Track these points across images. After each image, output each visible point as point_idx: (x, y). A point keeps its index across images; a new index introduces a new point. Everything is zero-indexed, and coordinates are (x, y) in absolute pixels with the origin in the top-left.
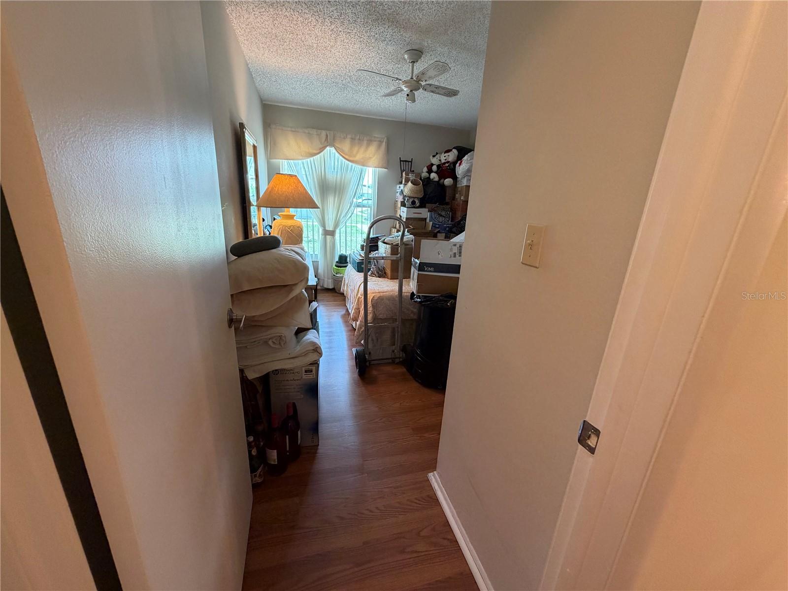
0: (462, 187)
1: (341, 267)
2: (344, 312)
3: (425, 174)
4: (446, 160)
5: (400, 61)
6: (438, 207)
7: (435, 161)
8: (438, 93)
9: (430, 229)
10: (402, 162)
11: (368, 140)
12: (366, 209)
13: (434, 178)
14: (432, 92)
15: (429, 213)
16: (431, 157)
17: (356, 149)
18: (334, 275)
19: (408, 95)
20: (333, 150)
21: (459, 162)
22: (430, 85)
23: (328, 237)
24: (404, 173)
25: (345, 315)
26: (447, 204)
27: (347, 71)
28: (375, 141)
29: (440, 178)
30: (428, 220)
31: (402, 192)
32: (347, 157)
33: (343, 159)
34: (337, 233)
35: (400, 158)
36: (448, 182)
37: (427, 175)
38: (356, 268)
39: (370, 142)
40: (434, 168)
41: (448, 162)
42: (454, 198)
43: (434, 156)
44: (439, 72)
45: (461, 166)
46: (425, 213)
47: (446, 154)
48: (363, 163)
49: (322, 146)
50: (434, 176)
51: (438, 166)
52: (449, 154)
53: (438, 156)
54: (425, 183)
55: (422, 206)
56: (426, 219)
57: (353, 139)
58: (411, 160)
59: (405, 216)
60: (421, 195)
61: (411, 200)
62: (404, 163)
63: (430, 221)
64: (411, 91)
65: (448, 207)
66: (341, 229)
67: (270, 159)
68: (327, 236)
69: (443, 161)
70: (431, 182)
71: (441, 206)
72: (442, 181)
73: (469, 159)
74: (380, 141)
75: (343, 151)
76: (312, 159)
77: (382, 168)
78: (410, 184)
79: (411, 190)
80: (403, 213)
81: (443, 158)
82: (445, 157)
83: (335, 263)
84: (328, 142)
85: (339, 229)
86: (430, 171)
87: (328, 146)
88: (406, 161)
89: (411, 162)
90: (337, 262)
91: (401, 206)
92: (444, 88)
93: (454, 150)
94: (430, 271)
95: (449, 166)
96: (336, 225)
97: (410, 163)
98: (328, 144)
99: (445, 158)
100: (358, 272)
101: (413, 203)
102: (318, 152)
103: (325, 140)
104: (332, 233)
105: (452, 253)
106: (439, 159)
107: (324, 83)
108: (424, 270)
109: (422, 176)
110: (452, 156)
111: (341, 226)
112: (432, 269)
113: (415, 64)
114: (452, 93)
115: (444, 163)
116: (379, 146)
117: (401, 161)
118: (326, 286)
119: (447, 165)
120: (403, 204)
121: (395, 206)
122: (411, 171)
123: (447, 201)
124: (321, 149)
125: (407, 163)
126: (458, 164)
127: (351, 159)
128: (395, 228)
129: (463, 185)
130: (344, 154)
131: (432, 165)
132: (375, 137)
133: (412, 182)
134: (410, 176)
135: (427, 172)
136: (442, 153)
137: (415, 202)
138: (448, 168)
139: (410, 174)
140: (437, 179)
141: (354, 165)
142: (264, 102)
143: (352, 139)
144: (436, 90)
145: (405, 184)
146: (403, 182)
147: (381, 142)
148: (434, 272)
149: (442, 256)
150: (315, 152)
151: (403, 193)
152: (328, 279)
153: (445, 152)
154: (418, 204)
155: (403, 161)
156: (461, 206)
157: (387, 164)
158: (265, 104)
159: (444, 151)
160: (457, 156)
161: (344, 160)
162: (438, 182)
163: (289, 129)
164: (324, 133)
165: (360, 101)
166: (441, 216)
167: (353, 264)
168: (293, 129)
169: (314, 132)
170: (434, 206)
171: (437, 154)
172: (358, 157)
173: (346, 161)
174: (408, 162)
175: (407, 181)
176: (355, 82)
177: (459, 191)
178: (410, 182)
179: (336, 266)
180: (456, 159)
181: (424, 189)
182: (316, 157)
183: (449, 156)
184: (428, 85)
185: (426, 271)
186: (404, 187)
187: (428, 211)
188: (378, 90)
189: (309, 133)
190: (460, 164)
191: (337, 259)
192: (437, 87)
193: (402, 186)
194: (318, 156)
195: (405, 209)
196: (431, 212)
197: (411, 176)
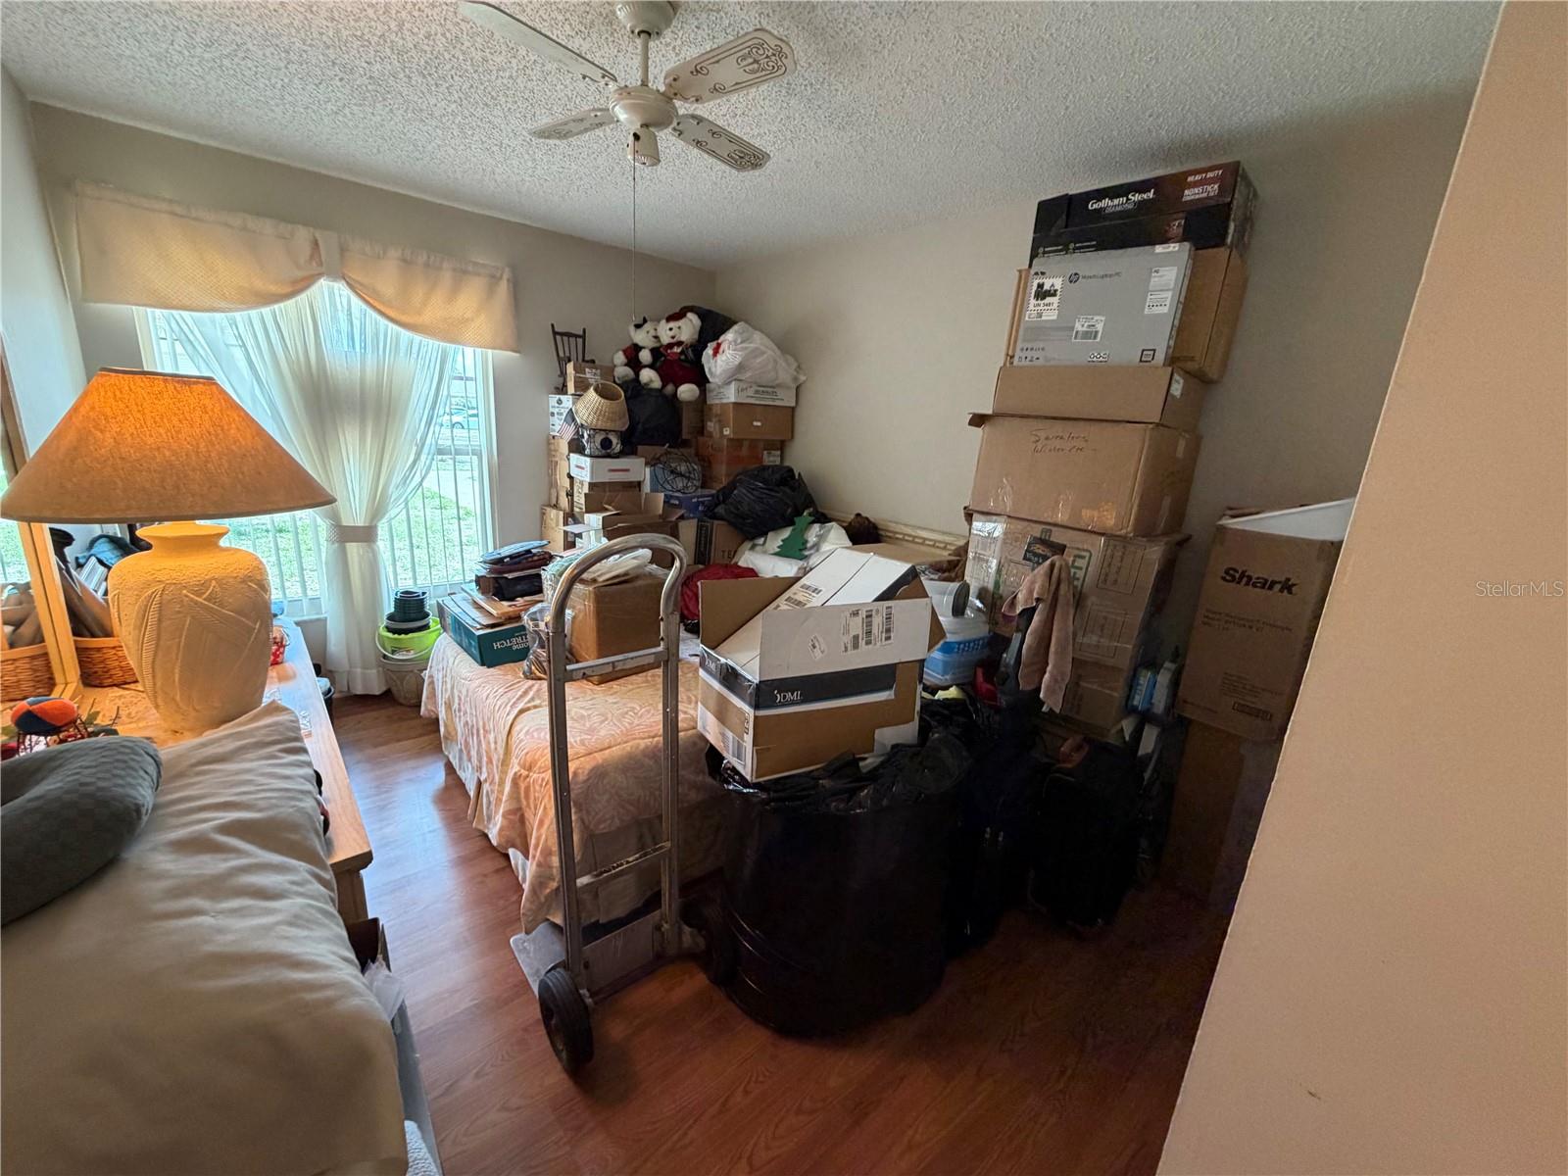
0: (723, 405)
1: (407, 632)
2: (439, 777)
3: (623, 371)
4: (673, 337)
5: (592, 22)
6: (670, 453)
7: (642, 337)
8: (712, 153)
9: (661, 512)
10: (558, 337)
11: (454, 270)
12: (467, 458)
13: (651, 381)
14: (698, 144)
15: (648, 470)
16: (632, 328)
17: (418, 294)
18: (385, 656)
19: (636, 137)
20: (341, 289)
21: (711, 346)
22: (700, 120)
23: (354, 549)
24: (570, 368)
25: (446, 788)
26: (685, 444)
27: (393, 25)
28: (479, 275)
29: (665, 381)
30: (647, 488)
31: (571, 416)
32: (392, 314)
33: (379, 318)
34: (380, 532)
35: (553, 326)
36: (687, 391)
37: (628, 372)
38: (476, 652)
39: (462, 274)
40: (645, 356)
41: (679, 343)
42: (701, 430)
43: (638, 326)
44: (753, 72)
45: (721, 358)
46: (637, 469)
47: (672, 324)
48: (449, 332)
49: (300, 274)
50: (648, 375)
51: (655, 352)
52: (680, 323)
53: (648, 326)
54: (630, 392)
55: (629, 449)
56: (639, 484)
57: (406, 262)
58: (581, 333)
59: (588, 479)
60: (623, 425)
61: (599, 438)
62: (565, 338)
63: (654, 490)
64: (645, 125)
65: (692, 451)
66: (393, 522)
67: (85, 300)
68: (348, 545)
69: (666, 340)
70: (644, 392)
71: (676, 451)
72: (670, 388)
73: (739, 341)
74: (493, 276)
75: (377, 295)
76: (266, 311)
77: (501, 349)
78: (591, 394)
79: (599, 413)
80: (582, 469)
81: (666, 332)
82: (671, 329)
83: (384, 622)
84: (321, 264)
85: (384, 520)
86: (634, 363)
87: (320, 275)
88: (569, 335)
89: (583, 337)
90: (391, 617)
91: (571, 450)
92: (732, 139)
93: (690, 315)
94: (793, 703)
95: (682, 352)
96: (377, 510)
97: (580, 341)
98: (323, 269)
99: (671, 333)
100: (483, 664)
101: (606, 444)
102: (289, 289)
103: (312, 257)
104: (366, 535)
105: (848, 639)
106: (652, 333)
107: (294, 57)
108: (773, 705)
109: (616, 374)
110: (687, 329)
111: (392, 513)
112: (797, 695)
113: (651, 44)
114: (747, 158)
115: (670, 346)
116: (491, 290)
117: (555, 333)
118: (359, 690)
119: (678, 350)
120: (576, 446)
121: (550, 450)
122: (583, 360)
123: (684, 437)
124: (295, 282)
125: (572, 340)
126: (709, 351)
127: (404, 318)
128: (556, 506)
129: (725, 401)
130: (383, 303)
131: (637, 348)
132: (475, 264)
133: (596, 390)
134: (588, 376)
135: (626, 365)
136: (659, 321)
137: (611, 442)
138: (683, 357)
139: (587, 370)
140: (657, 384)
141: (417, 338)
142: (31, 98)
143: (404, 260)
144: (710, 139)
145: (578, 396)
146: (571, 388)
147: (494, 279)
148: (804, 701)
149: (822, 652)
150: (273, 288)
151: (574, 419)
152: (364, 668)
153: (669, 319)
154: (617, 446)
155: (562, 334)
156: (725, 453)
157: (519, 341)
158: (34, 104)
159: (667, 315)
160: (698, 329)
161: (383, 321)
162: (660, 391)
163: (164, 206)
164: (302, 235)
165: (430, 148)
166: (681, 475)
167: (455, 632)
168: (178, 210)
169: (267, 227)
170: (658, 450)
171: (645, 321)
172: (427, 317)
173: (391, 325)
174: (576, 336)
175: (582, 387)
176: (416, 79)
177: (717, 415)
178: (592, 389)
179: (389, 629)
180: (696, 336)
181: (630, 410)
182: (282, 305)
183: (679, 328)
184: (694, 117)
185: (783, 705)
186: (574, 403)
187: (647, 464)
188: (497, 121)
189: (244, 229)
190: (716, 352)
191: (389, 608)
192: (716, 132)
193: (567, 401)
194: (291, 303)
195: (586, 462)
196: (654, 465)
197: (589, 374)
